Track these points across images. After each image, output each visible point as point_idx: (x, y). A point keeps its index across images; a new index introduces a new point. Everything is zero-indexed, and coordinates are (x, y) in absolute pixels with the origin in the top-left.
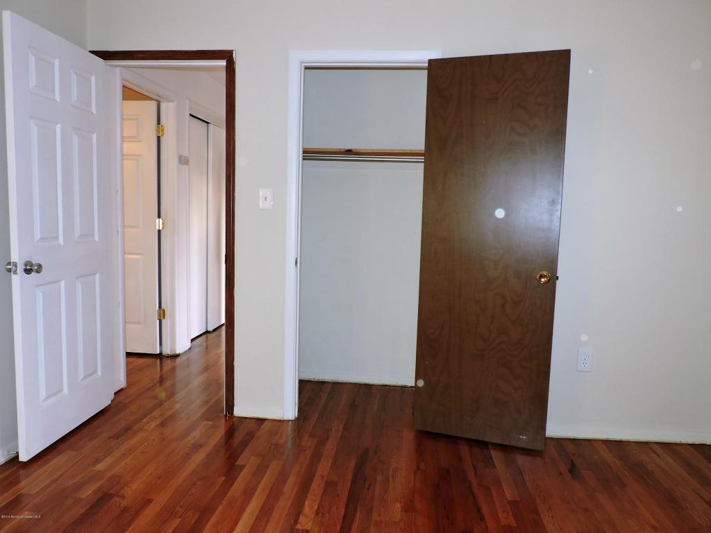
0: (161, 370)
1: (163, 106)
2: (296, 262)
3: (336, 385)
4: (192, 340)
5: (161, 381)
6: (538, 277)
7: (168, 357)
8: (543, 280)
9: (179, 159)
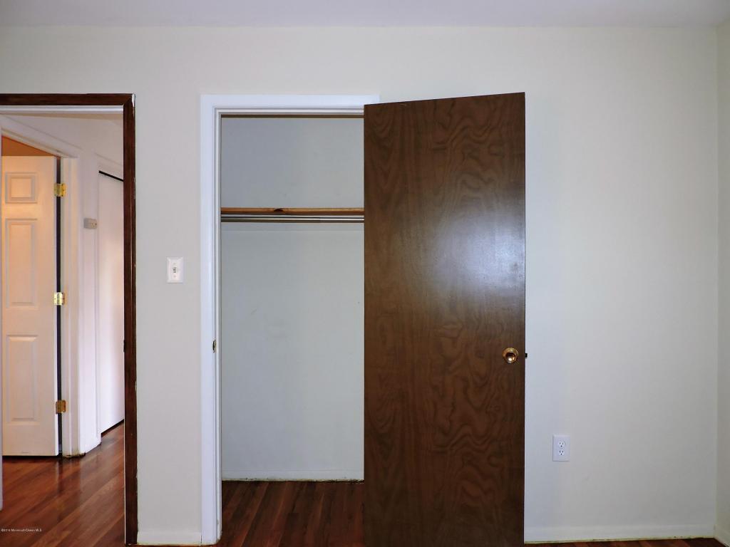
0: (60, 478)
1: (64, 162)
2: (214, 347)
3: (273, 485)
4: (103, 434)
5: (61, 490)
6: (504, 355)
7: (70, 458)
8: (510, 359)
9: (85, 223)
